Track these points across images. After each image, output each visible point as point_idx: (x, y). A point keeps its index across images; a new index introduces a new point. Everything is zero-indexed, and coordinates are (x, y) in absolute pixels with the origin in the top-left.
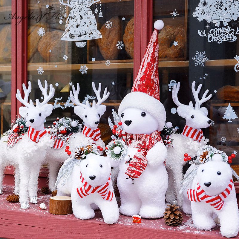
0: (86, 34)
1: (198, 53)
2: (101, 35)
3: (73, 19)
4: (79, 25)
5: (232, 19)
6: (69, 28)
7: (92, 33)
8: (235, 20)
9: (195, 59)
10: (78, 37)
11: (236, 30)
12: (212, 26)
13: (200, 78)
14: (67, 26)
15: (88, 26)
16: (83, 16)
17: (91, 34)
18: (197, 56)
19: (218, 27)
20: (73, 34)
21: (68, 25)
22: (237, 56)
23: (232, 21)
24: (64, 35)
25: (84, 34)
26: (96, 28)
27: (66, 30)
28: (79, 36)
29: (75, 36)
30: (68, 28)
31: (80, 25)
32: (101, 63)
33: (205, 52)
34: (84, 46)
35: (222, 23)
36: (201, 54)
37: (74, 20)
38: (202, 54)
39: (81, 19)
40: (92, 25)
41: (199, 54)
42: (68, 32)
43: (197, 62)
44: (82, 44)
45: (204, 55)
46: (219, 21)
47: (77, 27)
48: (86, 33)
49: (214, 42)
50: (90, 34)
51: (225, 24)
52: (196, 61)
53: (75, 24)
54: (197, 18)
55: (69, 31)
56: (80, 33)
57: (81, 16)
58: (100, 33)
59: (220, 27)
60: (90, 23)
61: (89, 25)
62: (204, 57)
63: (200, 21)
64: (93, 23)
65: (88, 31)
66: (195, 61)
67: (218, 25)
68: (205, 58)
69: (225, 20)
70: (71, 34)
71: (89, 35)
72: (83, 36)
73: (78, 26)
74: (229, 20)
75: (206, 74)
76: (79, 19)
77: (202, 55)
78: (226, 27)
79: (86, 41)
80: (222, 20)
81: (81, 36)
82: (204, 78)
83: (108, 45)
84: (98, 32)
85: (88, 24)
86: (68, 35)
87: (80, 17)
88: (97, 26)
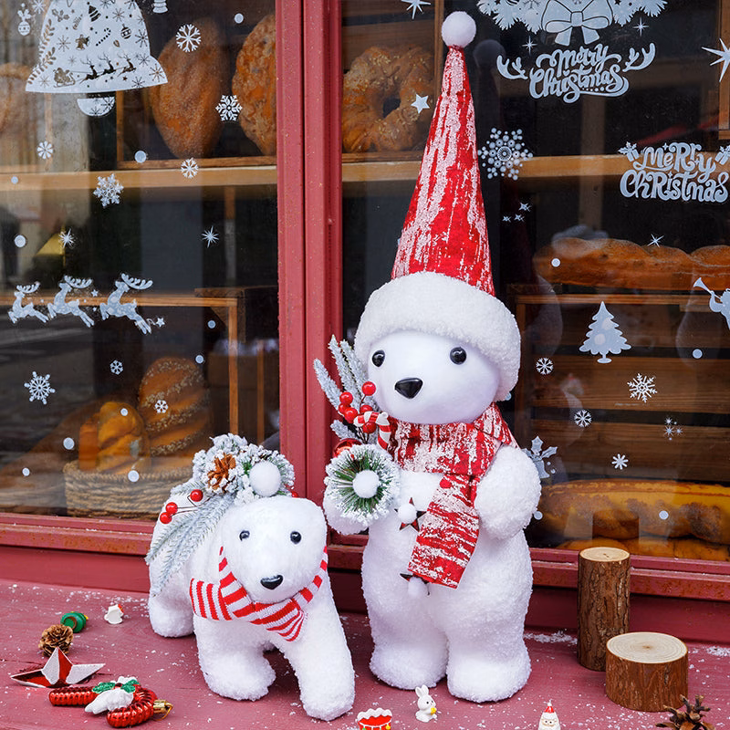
0: (112, 70)
1: (496, 136)
2: (164, 74)
3: (67, 17)
4: (87, 39)
5: (613, 21)
6: (54, 49)
7: (132, 68)
8: (622, 23)
9: (488, 157)
10: (87, 79)
11: (626, 58)
12: (546, 42)
13: (506, 219)
14: (45, 44)
15: (117, 44)
16: (100, 9)
17: (129, 70)
18: (492, 145)
19: (564, 48)
20: (68, 71)
21: (48, 40)
22: (628, 144)
23: (614, 26)
24: (35, 73)
25: (106, 72)
26: (146, 49)
27: (43, 56)
28: (89, 77)
29: (74, 76)
30: (49, 48)
31: (91, 40)
32: (164, 167)
33: (520, 132)
34: (107, 111)
35: (577, 34)
36: (506, 138)
37: (70, 23)
38: (511, 137)
39: (93, 20)
40: (133, 38)
41: (501, 137)
42: (51, 63)
43: (492, 166)
44: (99, 106)
45: (517, 141)
46: (570, 25)
47: (80, 46)
48: (111, 67)
49: (552, 97)
50: (126, 70)
51: (590, 36)
52: (491, 161)
53: (73, 36)
54: (493, 15)
55: (55, 59)
56: (92, 67)
57: (91, 9)
58: (159, 66)
59: (571, 48)
60: (126, 32)
61: (121, 40)
62: (518, 147)
63: (503, 26)
64: (134, 32)
65: (117, 60)
66: (487, 163)
67: (564, 39)
68: (521, 151)
69: (589, 24)
70: (59, 69)
71: (123, 75)
72: (102, 78)
73: (83, 42)
74: (604, 24)
75: (524, 207)
76: (87, 18)
77: (512, 141)
78: (592, 47)
79: (112, 94)
80: (577, 22)
81: (94, 76)
82: (518, 217)
83: (185, 108)
84: (153, 62)
85: (117, 35)
86: (49, 73)
87: (90, 12)
88: (147, 41)
